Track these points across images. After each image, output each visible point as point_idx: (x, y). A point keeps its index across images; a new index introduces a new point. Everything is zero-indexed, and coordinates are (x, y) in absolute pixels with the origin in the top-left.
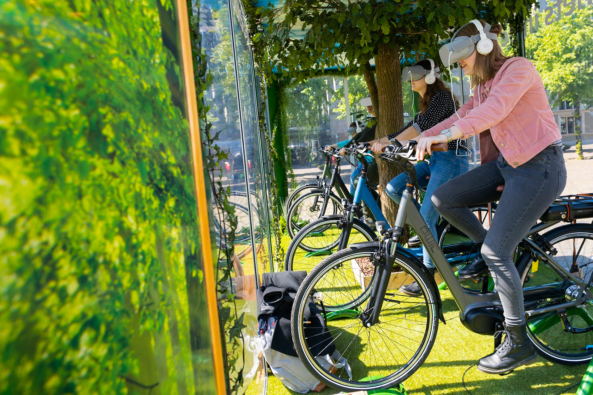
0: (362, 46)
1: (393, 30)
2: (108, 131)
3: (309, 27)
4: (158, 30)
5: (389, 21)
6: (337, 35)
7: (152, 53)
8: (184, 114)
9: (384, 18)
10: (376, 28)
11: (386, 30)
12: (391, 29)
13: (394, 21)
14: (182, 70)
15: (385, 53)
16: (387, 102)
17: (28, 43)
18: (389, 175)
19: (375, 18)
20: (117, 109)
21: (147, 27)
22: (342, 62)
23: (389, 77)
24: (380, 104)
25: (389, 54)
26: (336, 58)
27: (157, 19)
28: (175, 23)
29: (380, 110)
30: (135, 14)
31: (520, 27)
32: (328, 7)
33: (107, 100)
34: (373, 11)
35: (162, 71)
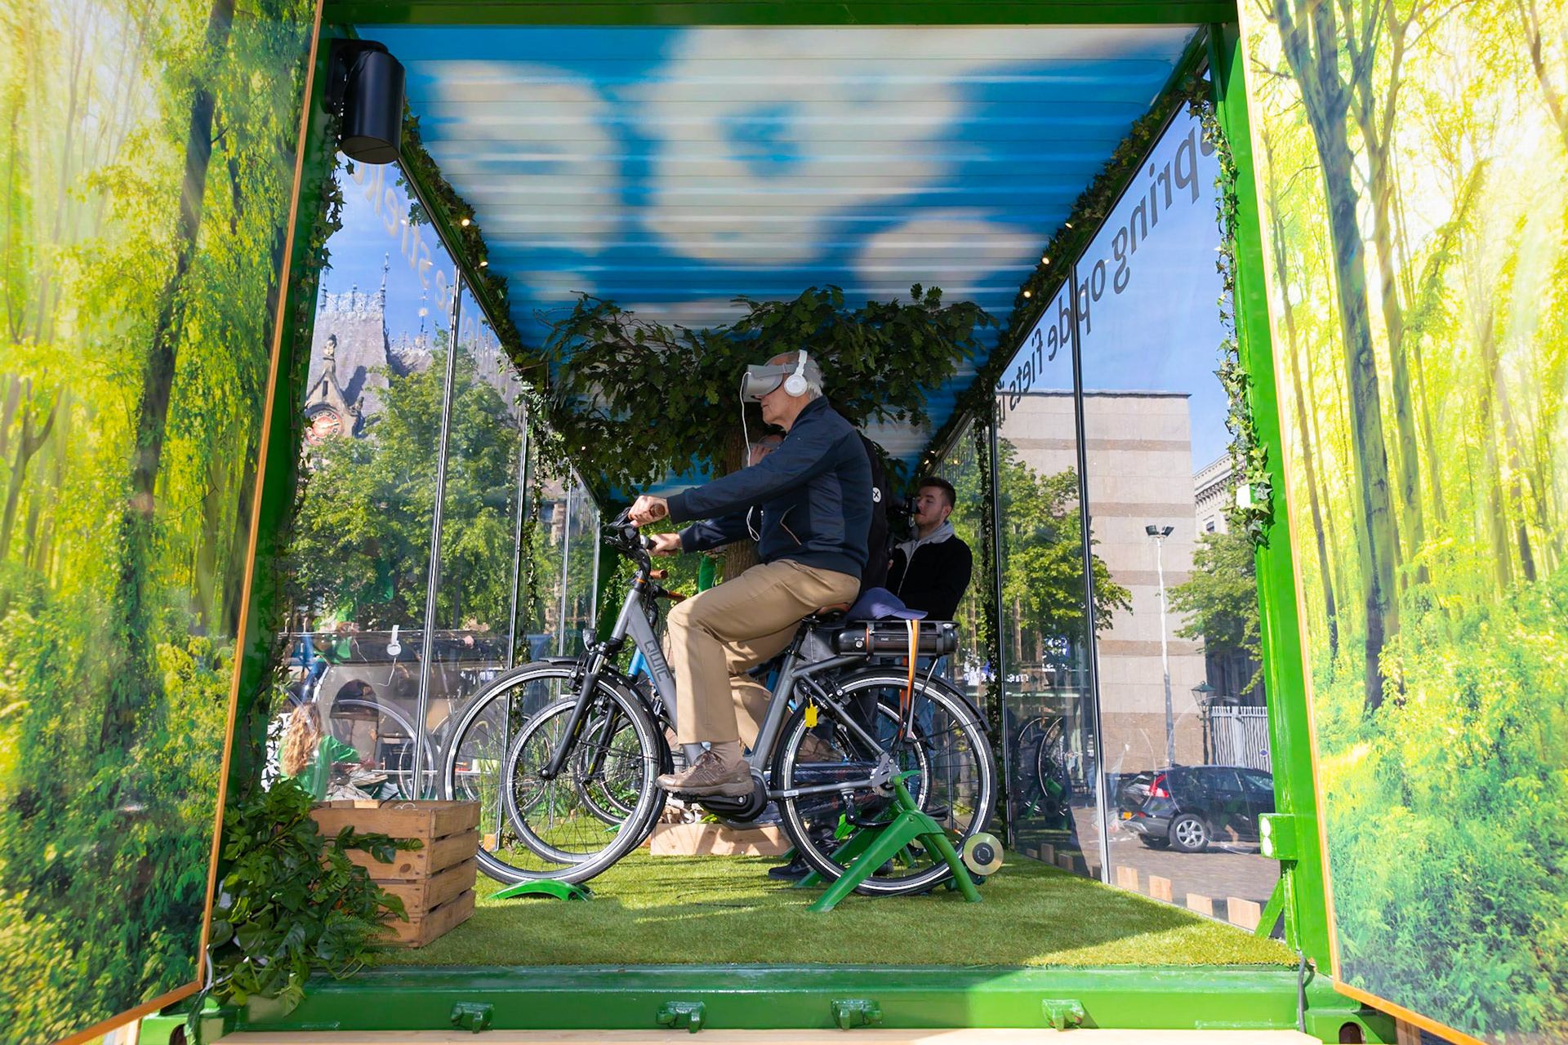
2: (228, 334)
4: (265, 296)
7: (259, 307)
8: (269, 355)
14: (274, 328)
17: (211, 278)
20: (235, 327)
21: (260, 291)
27: (266, 289)
28: (277, 296)
30: (255, 282)
33: (231, 319)
35: (262, 321)
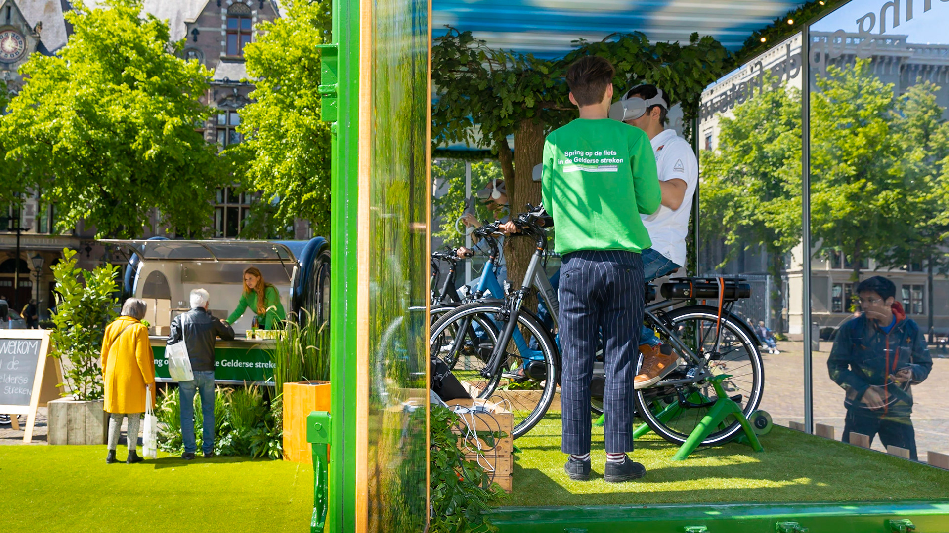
0: (502, 117)
1: (538, 103)
3: (445, 91)
5: (534, 92)
6: (474, 102)
9: (529, 89)
10: (520, 99)
11: (530, 102)
12: (536, 101)
13: (541, 93)
15: (527, 129)
16: (525, 186)
18: (519, 275)
19: (519, 88)
22: (473, 137)
23: (529, 157)
24: (516, 189)
25: (532, 130)
26: (465, 131)
29: (515, 197)
31: (694, 113)
32: (468, 72)
34: (518, 80)
